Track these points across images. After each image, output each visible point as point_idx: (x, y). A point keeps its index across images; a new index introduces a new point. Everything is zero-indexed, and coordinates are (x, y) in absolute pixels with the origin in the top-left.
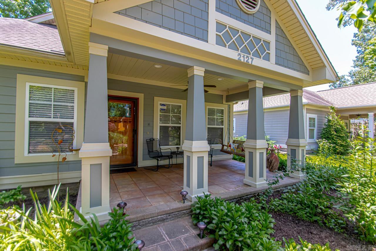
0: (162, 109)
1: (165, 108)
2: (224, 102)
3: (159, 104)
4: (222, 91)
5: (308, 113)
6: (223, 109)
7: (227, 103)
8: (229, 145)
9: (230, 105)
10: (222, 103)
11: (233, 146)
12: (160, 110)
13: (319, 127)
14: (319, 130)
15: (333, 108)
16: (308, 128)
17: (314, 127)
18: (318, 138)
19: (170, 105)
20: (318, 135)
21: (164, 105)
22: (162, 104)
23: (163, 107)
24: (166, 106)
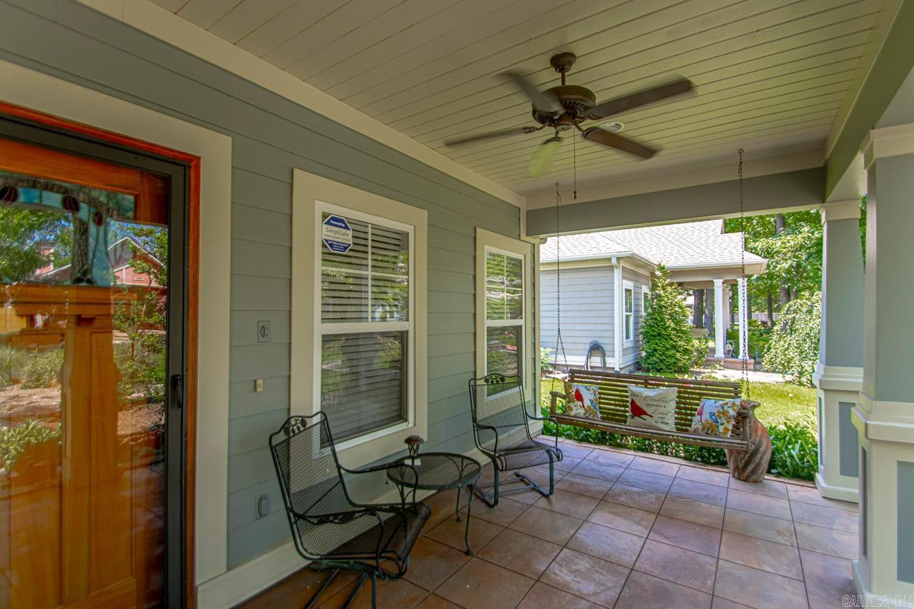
0: (331, 245)
1: (346, 237)
2: (523, 237)
3: (318, 218)
4: (518, 193)
5: (623, 278)
6: (521, 257)
7: (528, 237)
8: (574, 393)
9: (534, 245)
10: (519, 239)
11: (588, 397)
12: (324, 246)
13: (637, 311)
14: (636, 317)
15: (663, 268)
16: (625, 314)
17: (631, 312)
18: (636, 335)
19: (367, 225)
20: (636, 329)
21: (339, 224)
22: (333, 219)
23: (337, 235)
24: (348, 229)
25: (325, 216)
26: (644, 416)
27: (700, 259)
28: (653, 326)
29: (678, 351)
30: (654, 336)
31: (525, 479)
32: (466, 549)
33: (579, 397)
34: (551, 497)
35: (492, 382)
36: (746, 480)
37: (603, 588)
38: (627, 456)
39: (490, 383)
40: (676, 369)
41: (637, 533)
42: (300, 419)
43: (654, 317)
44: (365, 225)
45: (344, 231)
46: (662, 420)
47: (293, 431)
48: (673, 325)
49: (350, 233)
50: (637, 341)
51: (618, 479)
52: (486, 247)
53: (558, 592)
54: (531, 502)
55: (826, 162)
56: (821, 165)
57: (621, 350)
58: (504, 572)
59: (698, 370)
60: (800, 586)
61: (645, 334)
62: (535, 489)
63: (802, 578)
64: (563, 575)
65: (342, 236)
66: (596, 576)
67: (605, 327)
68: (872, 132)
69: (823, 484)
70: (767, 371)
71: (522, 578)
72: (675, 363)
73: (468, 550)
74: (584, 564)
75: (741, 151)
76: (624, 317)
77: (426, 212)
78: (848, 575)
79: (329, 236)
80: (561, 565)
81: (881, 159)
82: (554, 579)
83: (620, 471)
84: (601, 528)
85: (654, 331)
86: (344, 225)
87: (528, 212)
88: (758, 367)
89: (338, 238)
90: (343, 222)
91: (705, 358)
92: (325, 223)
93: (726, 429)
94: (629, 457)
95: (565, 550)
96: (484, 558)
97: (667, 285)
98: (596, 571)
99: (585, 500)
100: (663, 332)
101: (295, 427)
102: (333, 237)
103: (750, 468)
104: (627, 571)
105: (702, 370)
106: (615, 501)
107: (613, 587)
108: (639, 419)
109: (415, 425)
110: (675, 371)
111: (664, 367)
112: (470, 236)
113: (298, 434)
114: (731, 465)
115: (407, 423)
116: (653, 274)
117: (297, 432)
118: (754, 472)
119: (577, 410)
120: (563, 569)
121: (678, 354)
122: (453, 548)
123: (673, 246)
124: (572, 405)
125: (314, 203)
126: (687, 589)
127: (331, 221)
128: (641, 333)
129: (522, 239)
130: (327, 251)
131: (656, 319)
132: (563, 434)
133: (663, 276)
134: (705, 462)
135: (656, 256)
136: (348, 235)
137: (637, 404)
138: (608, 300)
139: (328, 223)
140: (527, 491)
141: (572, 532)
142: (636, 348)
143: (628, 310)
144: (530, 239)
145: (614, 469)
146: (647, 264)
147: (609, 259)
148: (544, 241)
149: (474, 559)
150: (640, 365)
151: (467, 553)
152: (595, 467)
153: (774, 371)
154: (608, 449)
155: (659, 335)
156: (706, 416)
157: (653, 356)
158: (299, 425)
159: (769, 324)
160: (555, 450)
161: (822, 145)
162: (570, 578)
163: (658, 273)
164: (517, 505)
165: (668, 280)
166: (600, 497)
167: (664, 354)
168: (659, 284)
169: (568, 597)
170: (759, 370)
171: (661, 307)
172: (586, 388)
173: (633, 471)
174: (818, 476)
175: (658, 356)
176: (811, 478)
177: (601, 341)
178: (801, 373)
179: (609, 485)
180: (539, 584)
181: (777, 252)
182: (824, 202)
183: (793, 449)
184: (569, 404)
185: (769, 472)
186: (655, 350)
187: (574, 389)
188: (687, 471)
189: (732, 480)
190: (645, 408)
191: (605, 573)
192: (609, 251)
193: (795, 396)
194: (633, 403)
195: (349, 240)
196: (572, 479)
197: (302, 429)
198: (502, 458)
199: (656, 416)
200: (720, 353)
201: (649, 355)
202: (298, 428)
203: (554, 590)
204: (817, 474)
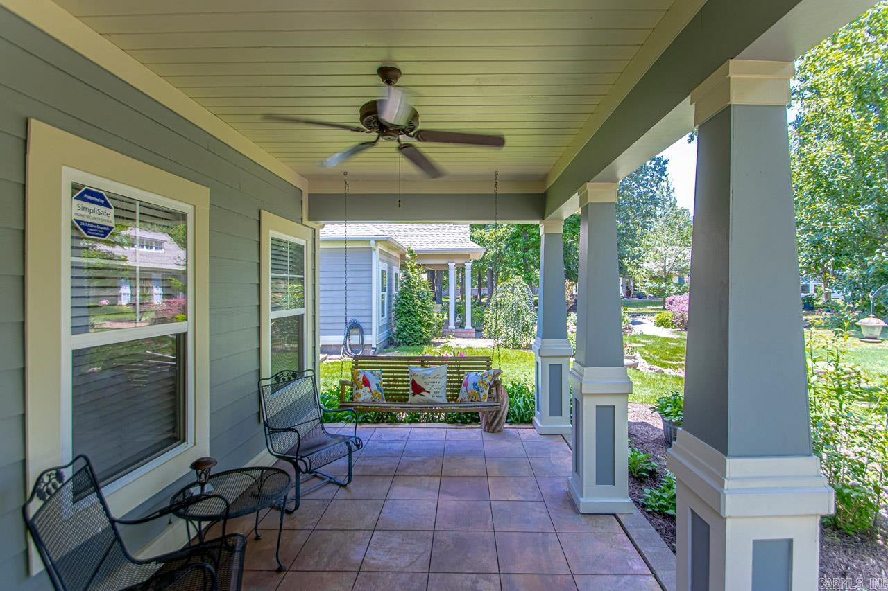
0: (84, 228)
1: (106, 217)
2: (306, 222)
3: (66, 190)
4: (300, 174)
5: (380, 260)
6: (302, 242)
7: (310, 222)
8: (361, 380)
9: (314, 229)
10: (302, 223)
11: (374, 381)
12: (74, 228)
13: (390, 291)
14: (390, 296)
15: (412, 252)
16: (381, 293)
17: (385, 291)
18: (389, 313)
19: (134, 201)
20: (389, 307)
21: (96, 199)
22: (88, 192)
23: (93, 215)
24: (110, 207)
25: (75, 187)
26: (423, 393)
27: (439, 245)
28: (404, 304)
29: (423, 326)
30: (405, 313)
31: (318, 474)
32: (276, 566)
33: (366, 383)
34: (350, 486)
35: (284, 379)
36: (493, 432)
37: (416, 556)
38: (403, 429)
39: (281, 381)
40: (422, 341)
41: (430, 498)
42: (54, 472)
43: (405, 296)
44: (131, 201)
45: (102, 209)
46: (438, 394)
47: (48, 491)
48: (419, 303)
49: (112, 212)
50: (389, 318)
51: (403, 452)
52: (271, 232)
53: (380, 574)
54: (330, 496)
55: (547, 191)
56: (542, 192)
57: (378, 327)
58: (324, 574)
59: (437, 341)
60: (542, 505)
61: (397, 312)
62: (332, 481)
63: (542, 500)
64: (378, 558)
65: (100, 216)
66: (408, 547)
67: (363, 307)
68: (588, 184)
69: (540, 425)
70: (485, 338)
71: (344, 574)
72: (421, 336)
73: (281, 566)
74: (395, 540)
75: (496, 174)
76: (381, 295)
77: (208, 190)
78: (565, 488)
79: (83, 216)
80: (376, 549)
81: (591, 203)
82: (374, 564)
83: (402, 444)
84: (401, 502)
85: (404, 308)
86: (102, 201)
87: (310, 195)
88: (478, 334)
89: (95, 218)
90: (103, 198)
91: (442, 330)
92: (75, 198)
93: (485, 395)
94: (407, 430)
95: (376, 533)
96: (300, 569)
97: (416, 267)
98: (407, 543)
99: (380, 480)
100: (412, 309)
101: (50, 486)
102: (88, 217)
103: (496, 421)
104: (431, 534)
105: (440, 341)
106: (406, 474)
107: (424, 552)
108: (419, 396)
109: (195, 444)
110: (421, 344)
111: (412, 341)
112: (254, 219)
113: (56, 492)
114: (483, 422)
115: (185, 443)
116: (402, 256)
117: (53, 491)
118: (498, 424)
119: (364, 395)
120: (379, 551)
121: (424, 328)
122: (261, 571)
123: (418, 232)
124: (360, 391)
125: (61, 169)
126: (477, 533)
127: (85, 196)
128: (394, 310)
129: (304, 223)
130: (78, 236)
131: (406, 297)
132: (343, 419)
133: (412, 258)
134: (464, 422)
135: (405, 240)
136: (108, 215)
137: (418, 383)
138: (366, 280)
139: (81, 197)
140: (323, 486)
141: (378, 513)
142: (389, 325)
143: (384, 289)
144: (311, 224)
145: (398, 444)
146: (400, 248)
147: (368, 241)
148: (323, 226)
149: (289, 574)
150: (392, 340)
151: (280, 570)
152: (381, 445)
153: (490, 338)
154: (388, 426)
155: (409, 312)
156: (470, 386)
157: (403, 331)
158: (54, 481)
159: (479, 297)
160: (353, 439)
161: (544, 178)
162: (387, 557)
163: (408, 256)
164: (318, 503)
165: (416, 263)
166: (392, 473)
167: (412, 329)
168: (409, 266)
169: (391, 576)
170: (480, 338)
171: (410, 287)
172: (372, 372)
173: (413, 442)
174: (536, 419)
175: (408, 331)
176: (530, 422)
177: (359, 320)
178: (506, 338)
179: (397, 460)
180: (361, 574)
181: (487, 241)
182: (543, 220)
183: (519, 401)
184: (358, 391)
185: (506, 422)
186: (406, 326)
187: (361, 376)
188: (453, 433)
189: (484, 433)
190: (423, 385)
191: (414, 541)
192: (368, 233)
193: (504, 357)
194: (414, 382)
195: (111, 222)
196: (363, 463)
197: (59, 485)
198: (305, 459)
199: (432, 392)
200: (452, 326)
201: (402, 330)
202: (54, 486)
203: (377, 574)
204: (535, 418)
